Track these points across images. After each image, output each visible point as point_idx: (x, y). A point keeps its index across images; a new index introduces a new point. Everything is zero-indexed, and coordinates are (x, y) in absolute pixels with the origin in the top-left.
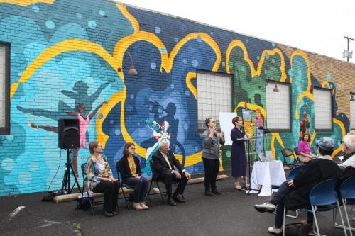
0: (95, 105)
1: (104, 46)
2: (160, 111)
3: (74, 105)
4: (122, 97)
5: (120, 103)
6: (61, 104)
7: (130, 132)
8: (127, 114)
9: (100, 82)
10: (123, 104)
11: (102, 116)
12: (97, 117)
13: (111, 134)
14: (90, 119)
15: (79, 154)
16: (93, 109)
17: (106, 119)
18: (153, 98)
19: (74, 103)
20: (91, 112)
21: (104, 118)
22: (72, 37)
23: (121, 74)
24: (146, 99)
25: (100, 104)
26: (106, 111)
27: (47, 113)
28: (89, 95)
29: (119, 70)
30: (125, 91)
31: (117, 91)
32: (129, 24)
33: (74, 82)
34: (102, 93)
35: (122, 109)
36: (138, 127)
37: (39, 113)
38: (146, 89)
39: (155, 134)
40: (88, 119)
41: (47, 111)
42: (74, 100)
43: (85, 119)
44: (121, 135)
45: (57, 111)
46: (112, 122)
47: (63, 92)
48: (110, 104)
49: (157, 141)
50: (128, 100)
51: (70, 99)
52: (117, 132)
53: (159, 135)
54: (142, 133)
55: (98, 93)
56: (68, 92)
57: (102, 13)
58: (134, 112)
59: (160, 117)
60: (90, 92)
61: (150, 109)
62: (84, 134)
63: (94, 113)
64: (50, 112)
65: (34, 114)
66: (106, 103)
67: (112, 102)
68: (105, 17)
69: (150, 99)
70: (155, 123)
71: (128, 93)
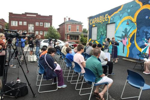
0: (129, 34)
1: (132, 16)
2: (148, 35)
4: (135, 31)
5: (135, 33)
6: (122, 35)
7: (137, 42)
8: (137, 36)
9: (130, 27)
10: (136, 33)
11: (130, 37)
18: (146, 30)
22: (125, 16)
23: (136, 24)
24: (143, 31)
26: (131, 36)
29: (135, 22)
30: (136, 29)
31: (134, 29)
32: (139, 5)
35: (135, 35)
36: (139, 41)
38: (144, 27)
39: (145, 44)
43: (126, 38)
44: (134, 43)
46: (132, 39)
48: (132, 34)
49: (146, 46)
50: (137, 32)
52: (133, 42)
53: (147, 44)
54: (141, 43)
55: (129, 31)
57: (131, 6)
58: (139, 36)
59: (148, 37)
60: (128, 31)
61: (144, 34)
62: (126, 43)
63: (128, 37)
66: (131, 33)
68: (132, 7)
69: (145, 31)
70: (146, 39)
71: (137, 29)
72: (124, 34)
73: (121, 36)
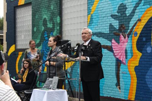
3: (118, 26)
5: (151, 18)
6: (111, 26)
11: (136, 34)
12: (133, 35)
13: (143, 52)
14: (128, 37)
15: (121, 69)
16: (130, 28)
17: (139, 36)
19: (118, 24)
20: (129, 31)
21: (138, 35)
25: (135, 22)
26: (139, 29)
27: (103, 35)
28: (127, 15)
31: (149, 6)
33: (118, 6)
34: (136, 11)
37: (100, 35)
40: (127, 38)
41: (103, 33)
42: (118, 21)
43: (125, 38)
45: (108, 32)
46: (144, 39)
47: (112, 16)
48: (142, 21)
51: (115, 21)
52: (149, 50)
55: (133, 12)
56: (114, 15)
60: (128, 12)
62: (124, 52)
63: (131, 31)
64: (105, 34)
65: (97, 36)
66: (139, 20)
67: (144, 18)
72: (116, 24)
73: (106, 31)
